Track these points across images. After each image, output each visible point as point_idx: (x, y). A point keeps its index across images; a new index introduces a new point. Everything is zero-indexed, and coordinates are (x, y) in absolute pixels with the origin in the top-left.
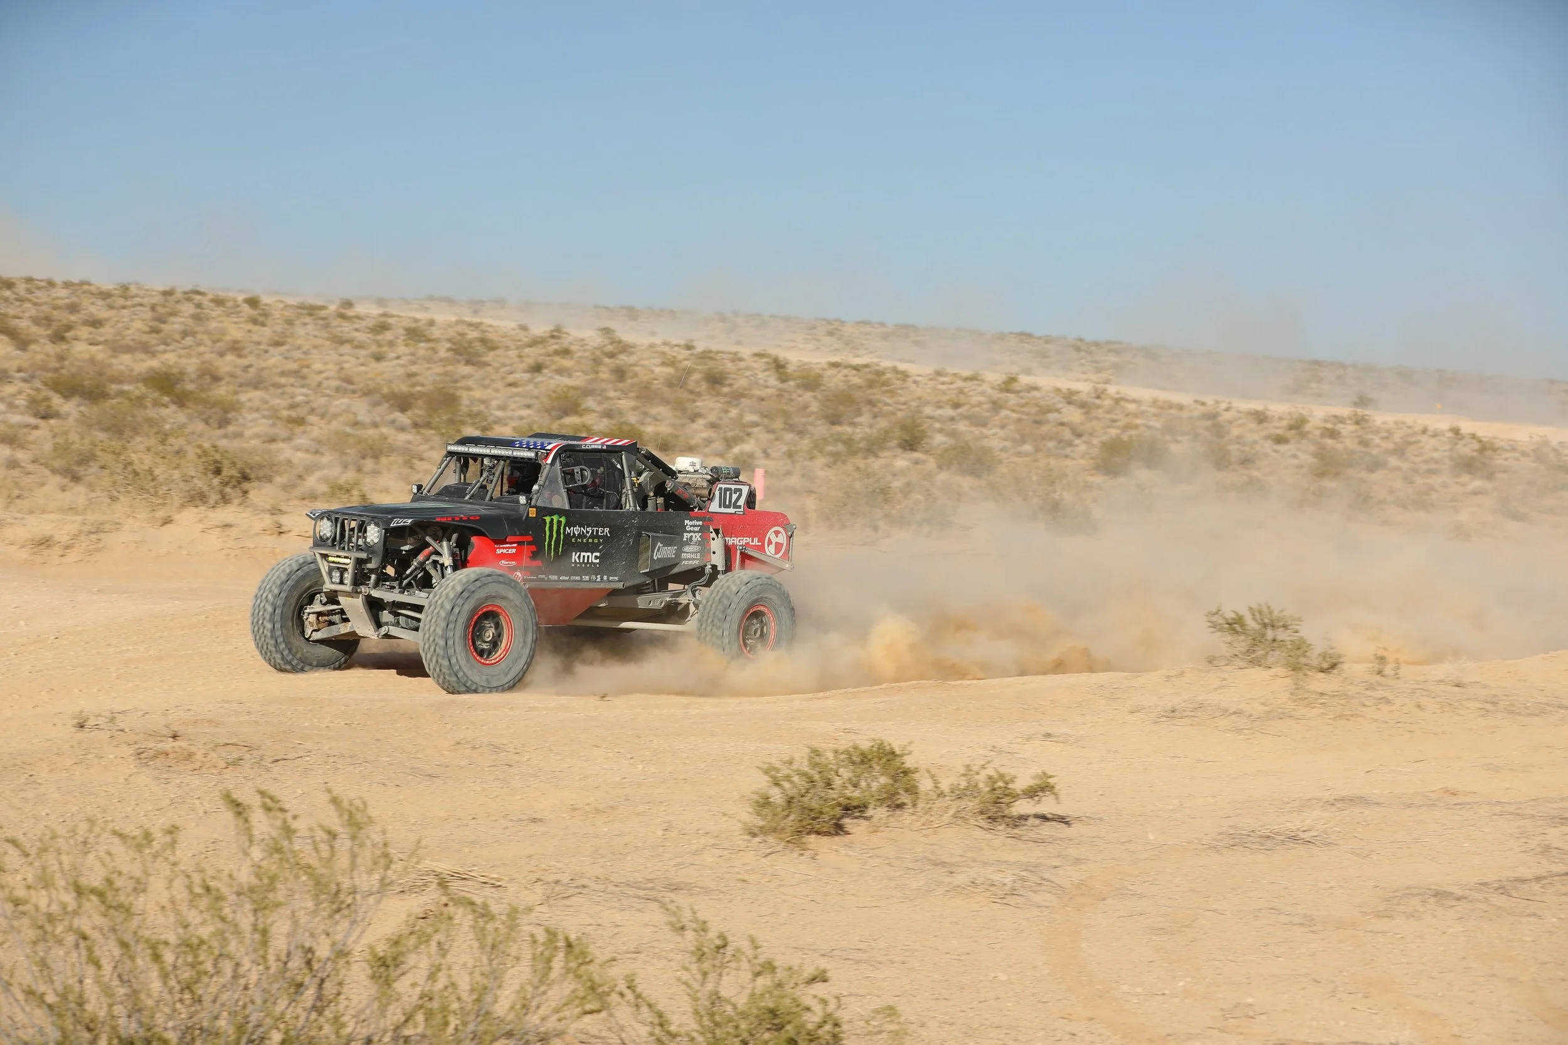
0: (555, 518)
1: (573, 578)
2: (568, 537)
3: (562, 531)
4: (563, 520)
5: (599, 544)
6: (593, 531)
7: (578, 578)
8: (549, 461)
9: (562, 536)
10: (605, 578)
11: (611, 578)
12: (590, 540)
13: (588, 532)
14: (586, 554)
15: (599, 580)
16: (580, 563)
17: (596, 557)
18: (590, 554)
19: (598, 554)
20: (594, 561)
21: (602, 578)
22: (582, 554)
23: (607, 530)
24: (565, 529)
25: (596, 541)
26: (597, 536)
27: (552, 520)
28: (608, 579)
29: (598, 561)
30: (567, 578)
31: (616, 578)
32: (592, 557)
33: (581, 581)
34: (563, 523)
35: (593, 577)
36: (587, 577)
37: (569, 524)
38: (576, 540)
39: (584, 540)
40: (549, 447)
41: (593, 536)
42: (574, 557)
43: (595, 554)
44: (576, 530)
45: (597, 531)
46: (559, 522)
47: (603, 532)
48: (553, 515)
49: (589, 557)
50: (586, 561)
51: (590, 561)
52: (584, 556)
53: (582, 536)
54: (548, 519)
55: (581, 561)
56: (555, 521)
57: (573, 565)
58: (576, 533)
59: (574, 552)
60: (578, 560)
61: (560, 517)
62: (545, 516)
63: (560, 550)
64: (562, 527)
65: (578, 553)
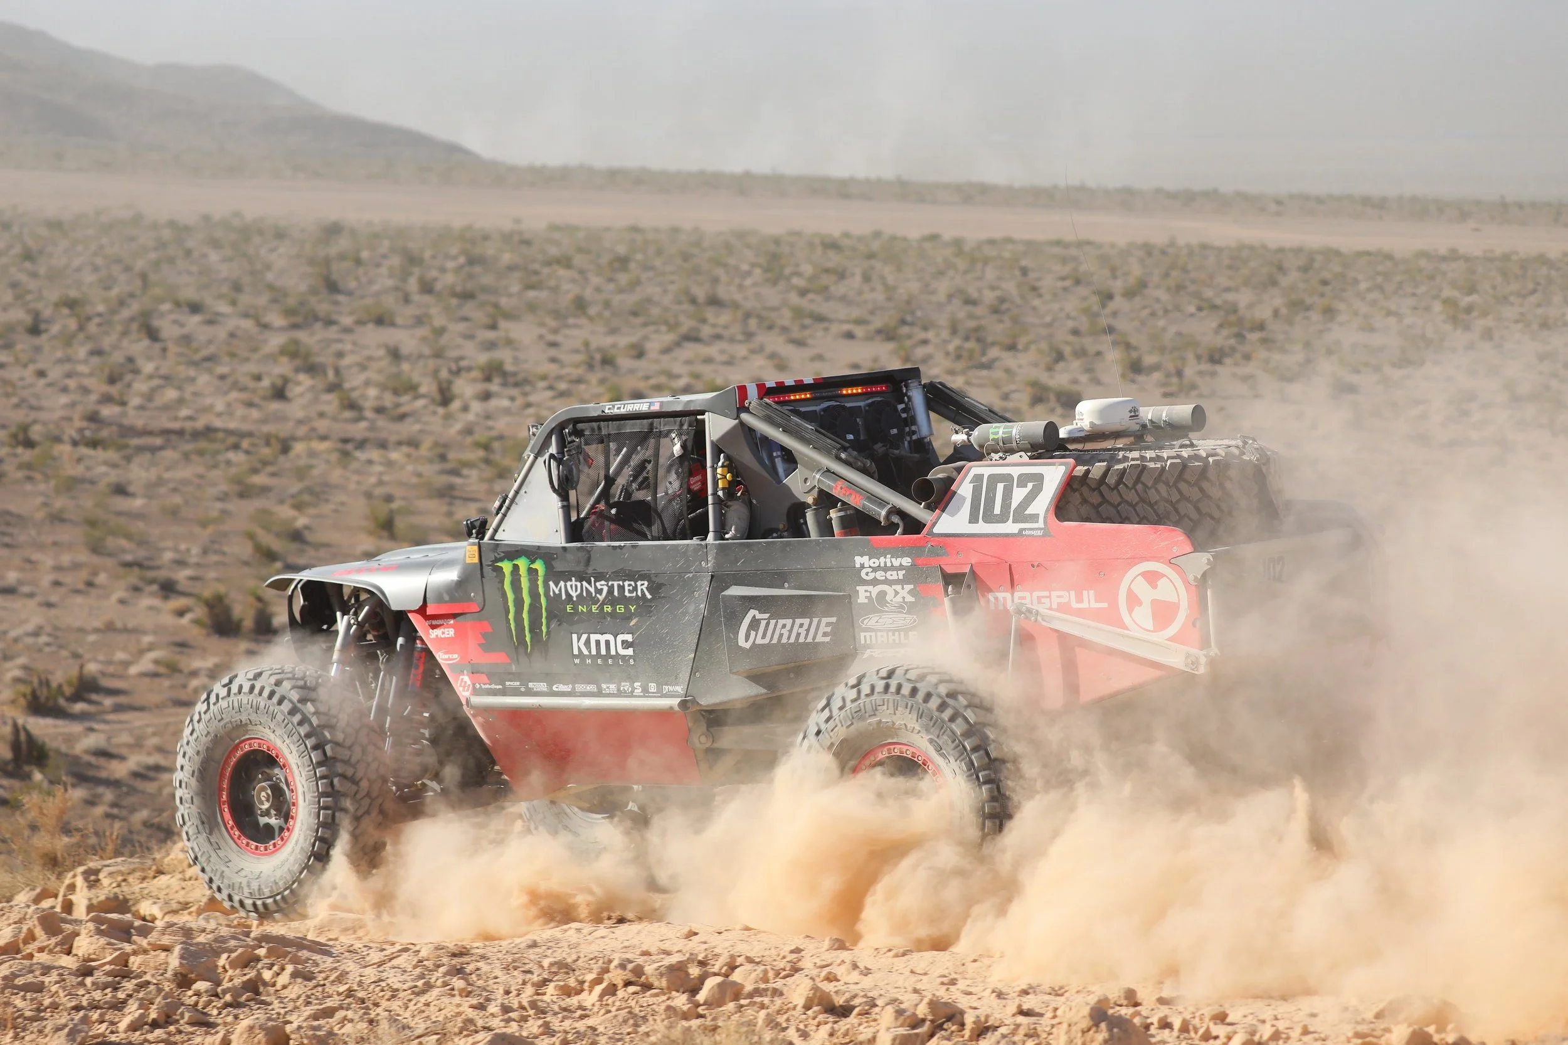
0: (522, 563)
1: (580, 688)
2: (554, 600)
3: (541, 590)
4: (539, 565)
5: (627, 617)
6: (610, 588)
7: (591, 688)
9: (543, 601)
10: (653, 687)
11: (666, 688)
12: (608, 609)
13: (600, 591)
14: (603, 638)
15: (638, 691)
16: (590, 656)
17: (624, 644)
18: (610, 637)
19: (629, 638)
20: (622, 652)
21: (645, 690)
22: (594, 637)
23: (643, 586)
24: (546, 587)
25: (621, 609)
26: (623, 599)
27: (516, 568)
28: (660, 689)
29: (630, 652)
30: (567, 688)
31: (679, 689)
32: (617, 643)
33: (599, 694)
34: (541, 573)
35: (626, 686)
36: (613, 687)
37: (554, 575)
38: (575, 608)
39: (594, 608)
41: (611, 599)
42: (578, 644)
43: (620, 638)
44: (573, 588)
45: (621, 588)
46: (532, 572)
47: (635, 589)
48: (517, 558)
49: (607, 643)
50: (603, 652)
51: (613, 652)
52: (598, 643)
53: (590, 599)
54: (506, 566)
55: (594, 652)
56: (523, 571)
57: (577, 661)
58: (574, 594)
59: (575, 636)
60: (586, 652)
61: (533, 562)
62: (501, 560)
63: (544, 628)
64: (540, 583)
65: (584, 637)
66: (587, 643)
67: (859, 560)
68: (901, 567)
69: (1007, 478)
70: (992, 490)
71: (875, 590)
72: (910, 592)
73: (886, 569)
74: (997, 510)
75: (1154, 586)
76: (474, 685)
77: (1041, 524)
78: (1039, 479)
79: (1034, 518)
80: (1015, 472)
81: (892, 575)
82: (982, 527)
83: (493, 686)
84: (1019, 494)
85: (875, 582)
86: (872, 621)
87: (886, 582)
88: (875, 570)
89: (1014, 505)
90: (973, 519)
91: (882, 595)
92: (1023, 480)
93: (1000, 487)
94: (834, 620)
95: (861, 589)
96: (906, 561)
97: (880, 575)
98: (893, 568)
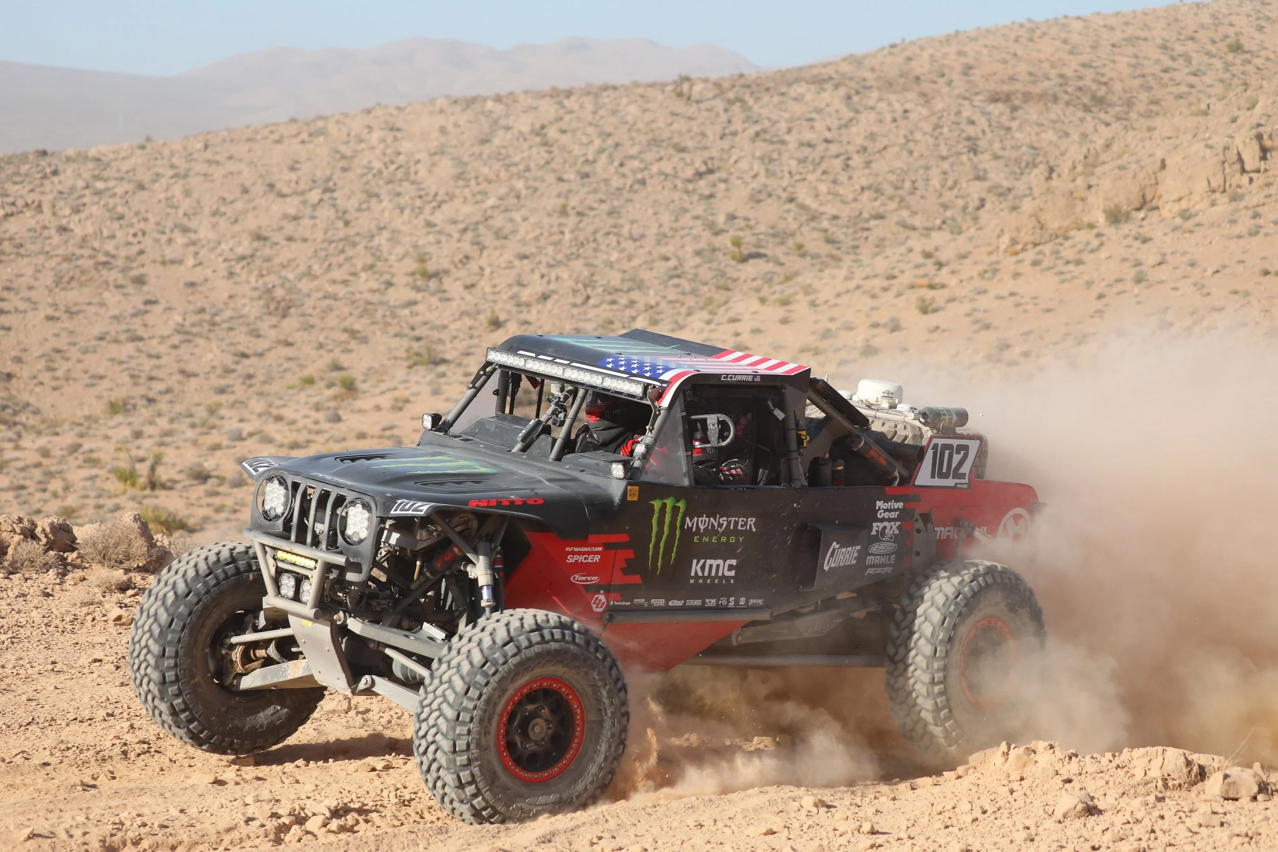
0: (669, 502)
1: (690, 603)
2: (687, 533)
3: (678, 524)
4: (682, 505)
5: (737, 545)
6: (729, 523)
7: (698, 603)
8: (665, 402)
9: (678, 533)
10: (742, 601)
11: (752, 602)
12: (724, 539)
13: (720, 525)
14: (715, 563)
15: (731, 604)
16: (703, 577)
17: (731, 568)
18: (720, 562)
19: (734, 562)
20: (727, 574)
21: (737, 602)
22: (709, 562)
23: (751, 521)
24: (683, 522)
25: (733, 540)
26: (736, 532)
27: (664, 505)
28: (747, 602)
29: (732, 573)
30: (679, 603)
31: (760, 602)
32: (724, 567)
33: (703, 607)
34: (681, 510)
35: (723, 601)
36: (713, 601)
37: (691, 512)
38: (700, 540)
39: (714, 540)
40: (666, 377)
41: (728, 532)
43: (729, 562)
44: (702, 522)
45: (736, 523)
46: (675, 509)
47: (746, 524)
48: (667, 497)
49: (718, 566)
50: (713, 574)
51: (720, 574)
52: (711, 566)
53: (710, 531)
54: (657, 504)
55: (706, 574)
56: (669, 509)
57: (692, 581)
58: (702, 527)
59: (695, 561)
60: (700, 574)
61: (678, 501)
62: (654, 499)
63: (673, 555)
64: (679, 518)
65: (702, 561)
66: (703, 568)
67: (879, 504)
68: (898, 509)
69: (950, 447)
70: (942, 455)
71: (881, 525)
72: (898, 528)
73: (890, 510)
74: (944, 470)
75: (1017, 524)
76: (608, 602)
77: (966, 481)
78: (966, 448)
79: (963, 476)
80: (955, 442)
81: (894, 515)
82: (938, 482)
83: (624, 603)
84: (957, 458)
85: (883, 520)
86: (874, 548)
87: (889, 520)
88: (885, 511)
89: (954, 466)
90: (933, 476)
91: (885, 528)
92: (960, 448)
93: (947, 452)
94: (859, 547)
95: (875, 524)
96: (900, 505)
97: (886, 515)
98: (894, 510)
